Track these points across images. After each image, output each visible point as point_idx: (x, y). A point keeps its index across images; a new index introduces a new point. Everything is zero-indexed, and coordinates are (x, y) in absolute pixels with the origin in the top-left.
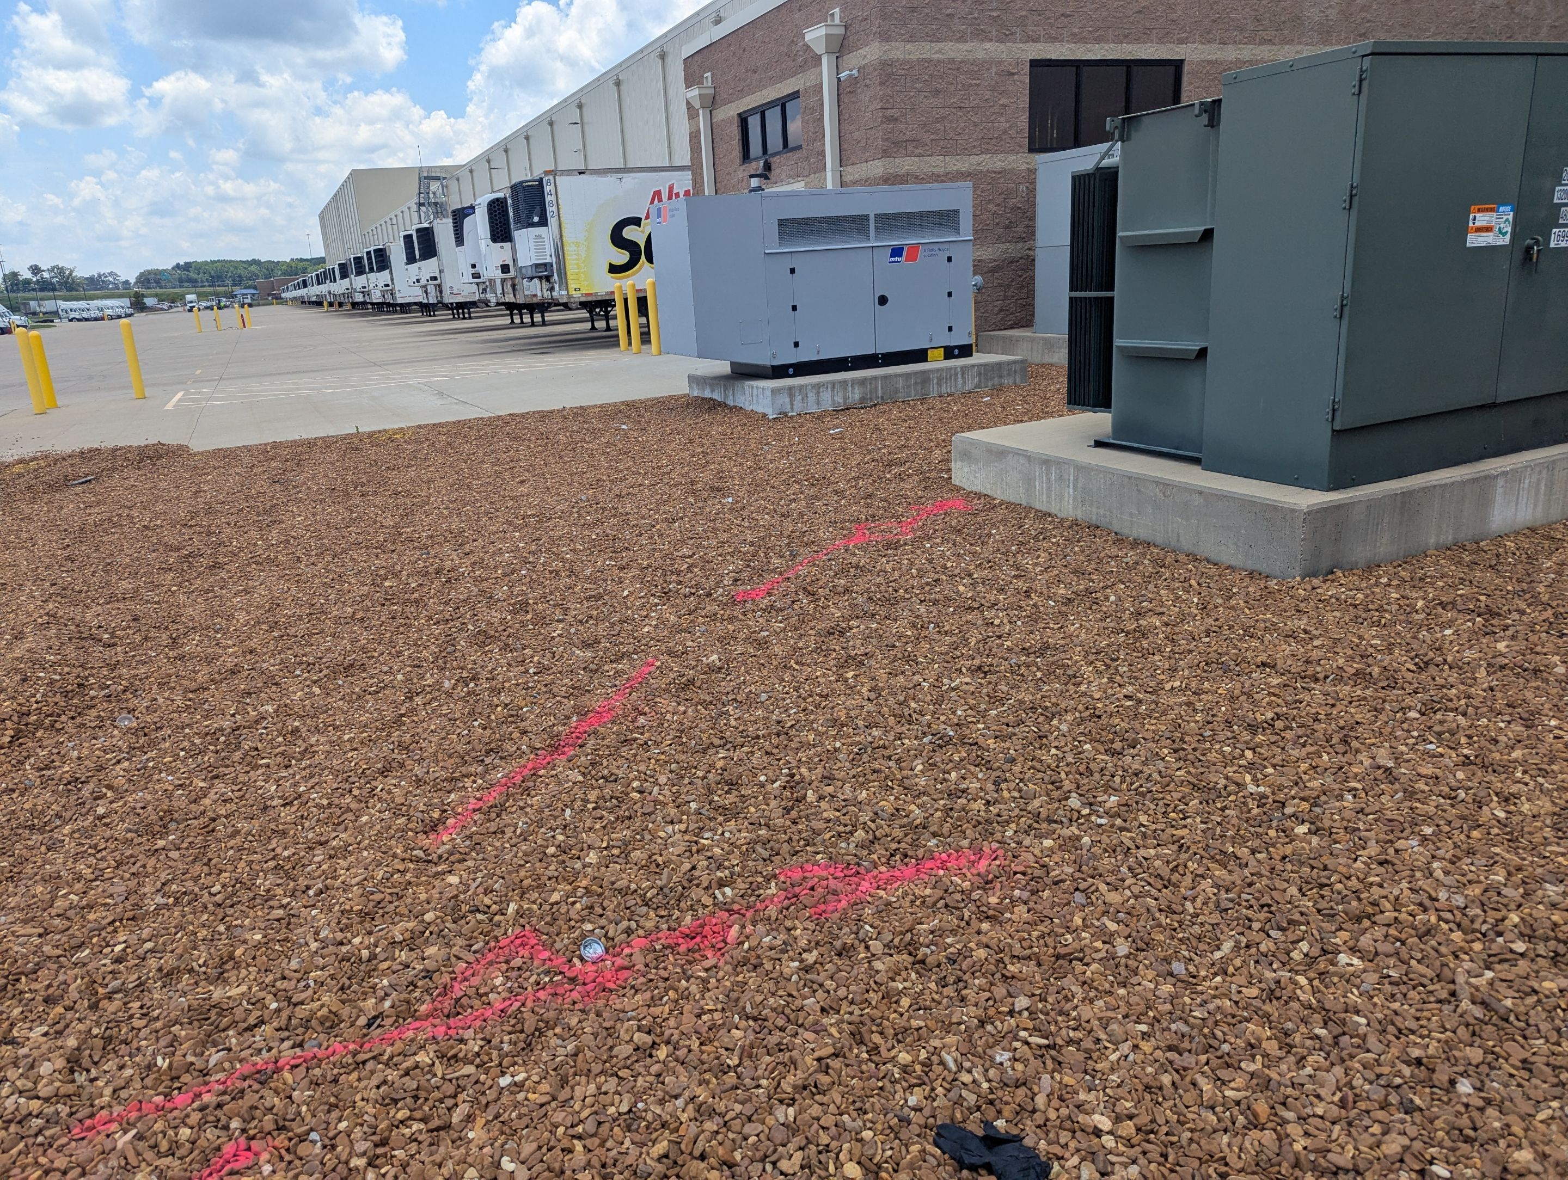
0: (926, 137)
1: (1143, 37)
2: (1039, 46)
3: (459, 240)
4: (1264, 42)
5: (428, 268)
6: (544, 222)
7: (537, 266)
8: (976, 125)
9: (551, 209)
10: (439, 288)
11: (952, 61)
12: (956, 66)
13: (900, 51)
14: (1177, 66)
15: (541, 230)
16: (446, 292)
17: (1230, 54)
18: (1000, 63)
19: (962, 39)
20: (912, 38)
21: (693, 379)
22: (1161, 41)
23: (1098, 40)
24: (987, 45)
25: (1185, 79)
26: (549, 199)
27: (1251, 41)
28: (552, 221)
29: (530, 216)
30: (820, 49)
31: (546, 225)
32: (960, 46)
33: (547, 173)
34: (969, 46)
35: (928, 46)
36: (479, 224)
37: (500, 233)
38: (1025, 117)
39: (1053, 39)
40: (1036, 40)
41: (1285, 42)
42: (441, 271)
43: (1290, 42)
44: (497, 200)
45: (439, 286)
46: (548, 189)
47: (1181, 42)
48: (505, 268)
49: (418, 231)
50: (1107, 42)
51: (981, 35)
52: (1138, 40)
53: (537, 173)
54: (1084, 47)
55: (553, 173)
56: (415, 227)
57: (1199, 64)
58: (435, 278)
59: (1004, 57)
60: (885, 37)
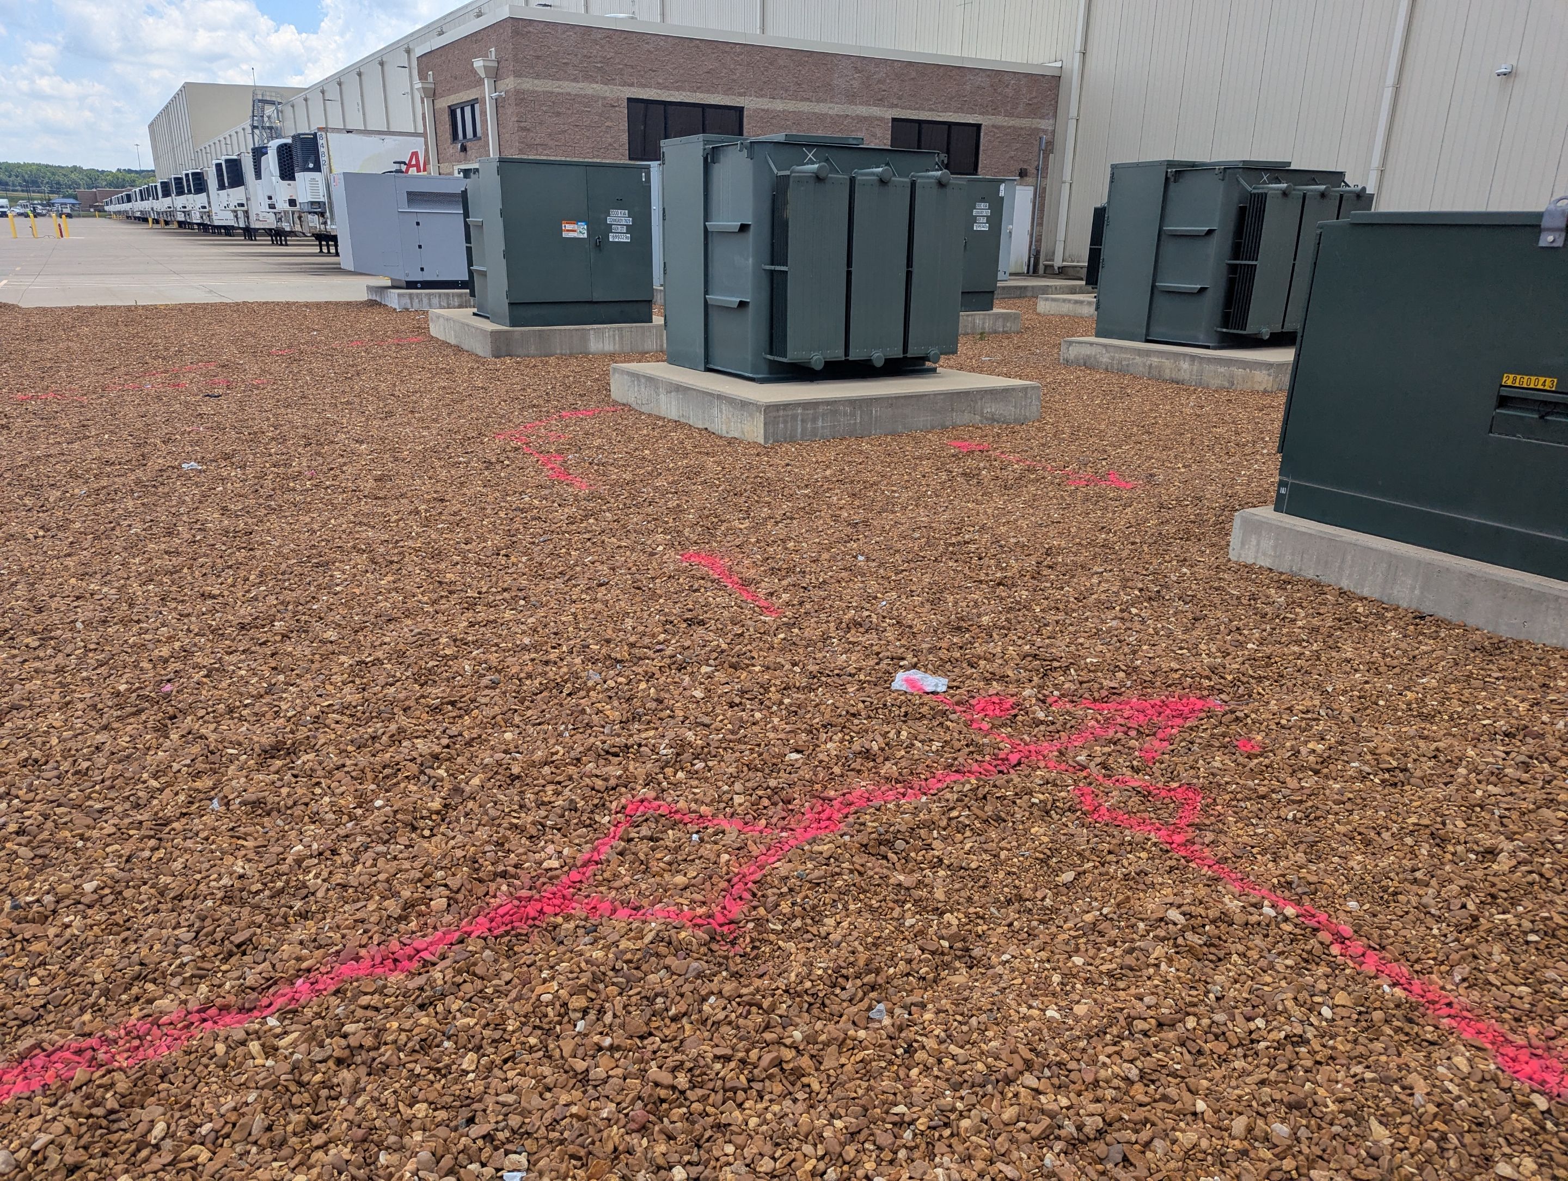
0: (551, 143)
1: (712, 89)
2: (633, 89)
3: (258, 175)
4: (803, 99)
5: (237, 194)
6: (317, 168)
7: (312, 203)
8: (588, 138)
9: (323, 159)
10: (246, 213)
11: (569, 94)
12: (573, 99)
13: (528, 84)
14: (740, 110)
15: (316, 175)
16: (253, 217)
17: (779, 105)
18: (605, 98)
19: (575, 80)
20: (538, 76)
21: (370, 288)
22: (726, 93)
23: (678, 89)
24: (595, 86)
25: (745, 120)
26: (321, 150)
27: (794, 97)
28: (325, 168)
29: (306, 162)
30: (483, 75)
31: (320, 171)
32: (574, 84)
33: (320, 129)
34: (581, 85)
35: (550, 82)
36: (271, 162)
37: (287, 174)
38: (625, 137)
39: (644, 86)
40: (632, 85)
41: (819, 101)
42: (248, 199)
43: (825, 101)
44: (285, 145)
45: (246, 212)
46: (320, 142)
47: (740, 95)
48: (292, 202)
49: (227, 161)
50: (684, 90)
51: (588, 78)
52: (708, 91)
53: (314, 129)
54: (667, 93)
55: (325, 129)
56: (224, 158)
57: (755, 111)
58: (242, 205)
59: (607, 94)
60: (518, 74)
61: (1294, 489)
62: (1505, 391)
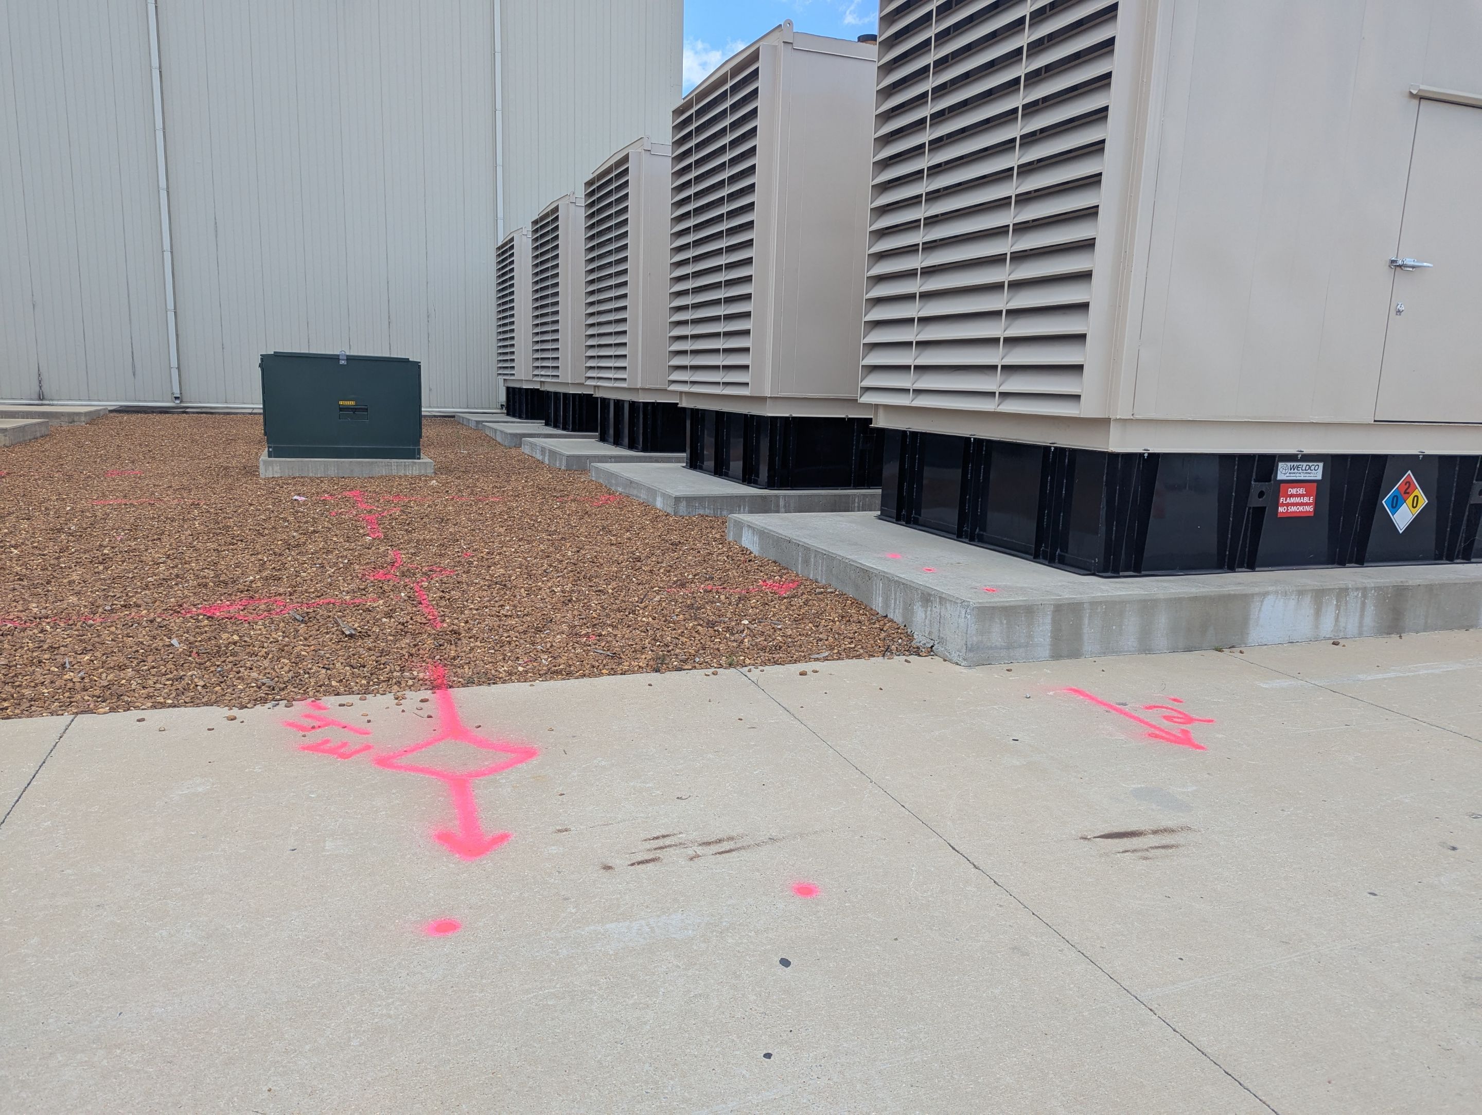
61: (274, 448)
62: (341, 407)
